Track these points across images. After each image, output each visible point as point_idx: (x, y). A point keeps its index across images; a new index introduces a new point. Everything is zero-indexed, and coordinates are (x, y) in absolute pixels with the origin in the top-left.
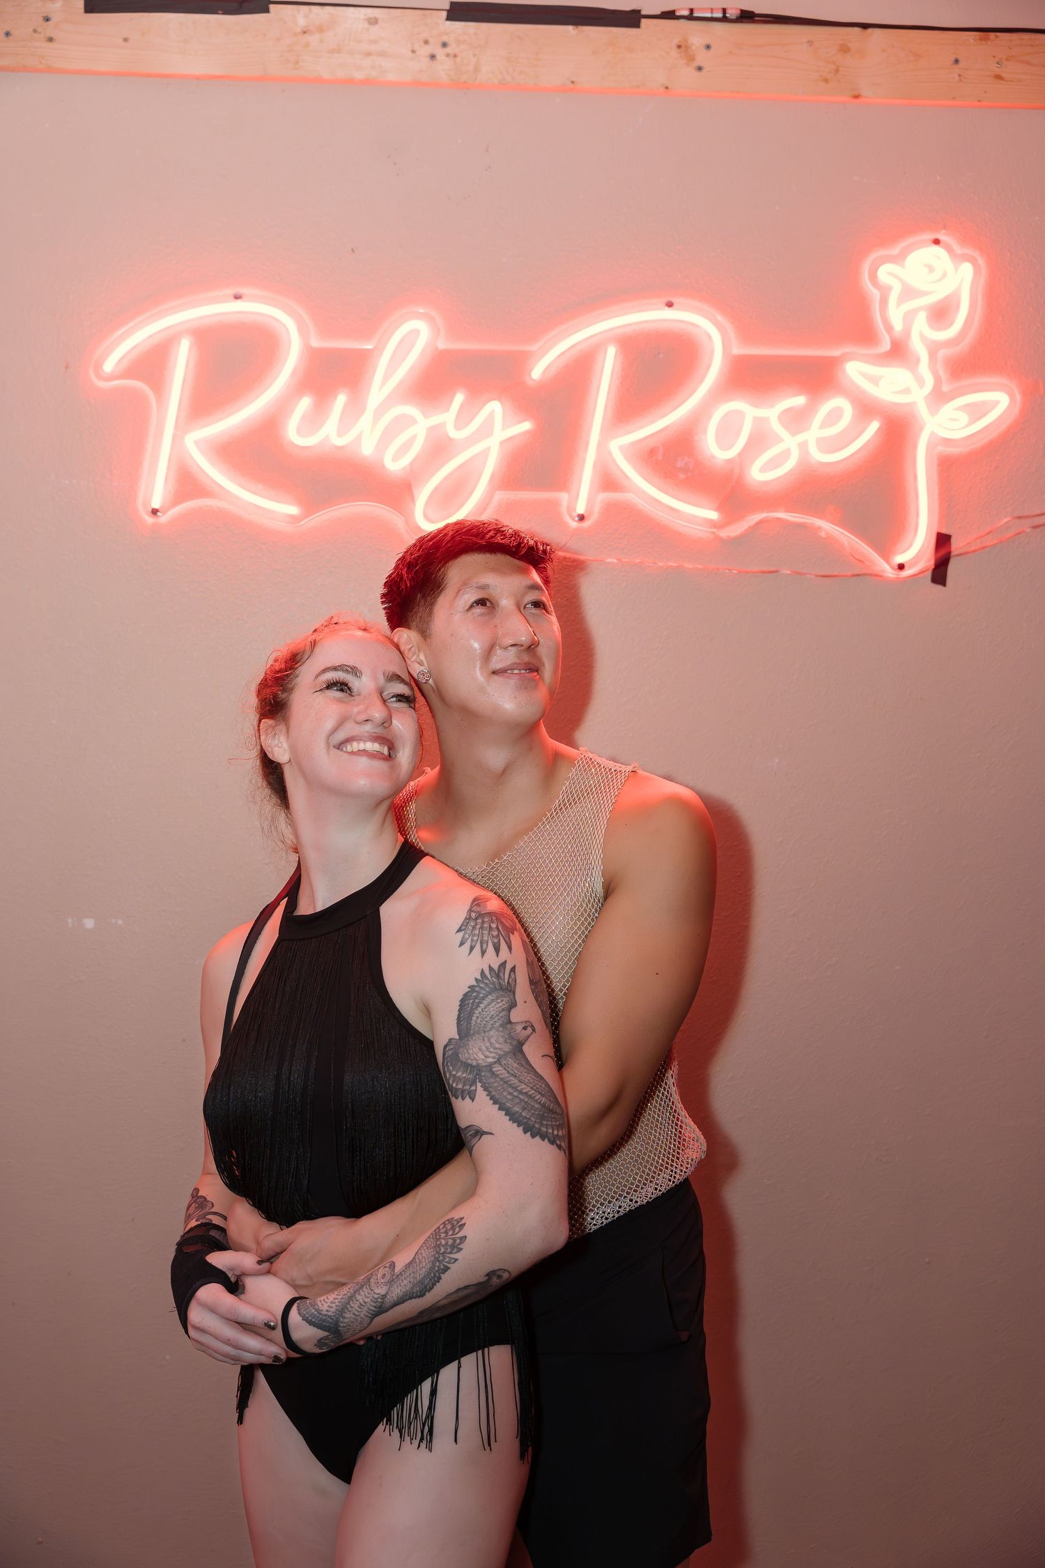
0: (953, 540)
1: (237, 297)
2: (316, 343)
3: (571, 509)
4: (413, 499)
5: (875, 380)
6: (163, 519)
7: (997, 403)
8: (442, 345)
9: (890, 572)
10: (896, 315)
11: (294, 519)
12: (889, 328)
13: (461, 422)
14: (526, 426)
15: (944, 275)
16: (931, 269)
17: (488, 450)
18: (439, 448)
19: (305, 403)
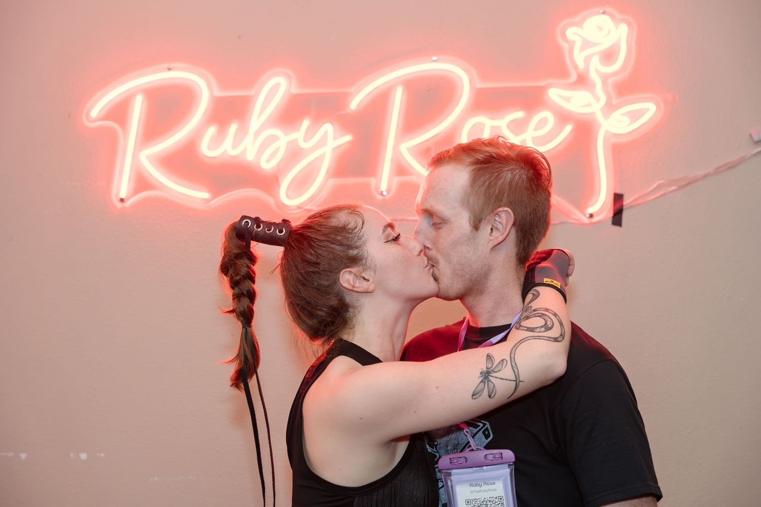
0: (625, 197)
1: (170, 69)
2: (218, 93)
3: (377, 188)
4: (279, 186)
5: (568, 99)
6: (128, 204)
7: (648, 109)
8: (295, 90)
9: (586, 220)
10: (579, 58)
11: (207, 201)
12: (576, 67)
13: (308, 137)
14: (348, 138)
15: (609, 32)
16: (600, 29)
17: (324, 155)
18: (294, 154)
19: (212, 130)
